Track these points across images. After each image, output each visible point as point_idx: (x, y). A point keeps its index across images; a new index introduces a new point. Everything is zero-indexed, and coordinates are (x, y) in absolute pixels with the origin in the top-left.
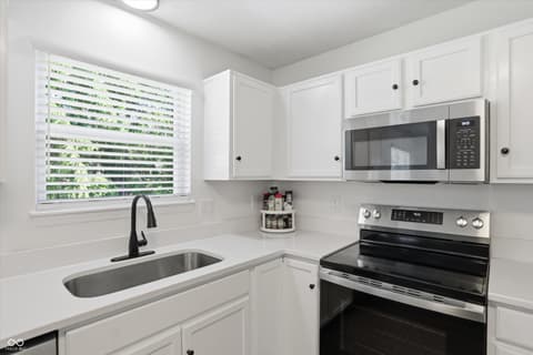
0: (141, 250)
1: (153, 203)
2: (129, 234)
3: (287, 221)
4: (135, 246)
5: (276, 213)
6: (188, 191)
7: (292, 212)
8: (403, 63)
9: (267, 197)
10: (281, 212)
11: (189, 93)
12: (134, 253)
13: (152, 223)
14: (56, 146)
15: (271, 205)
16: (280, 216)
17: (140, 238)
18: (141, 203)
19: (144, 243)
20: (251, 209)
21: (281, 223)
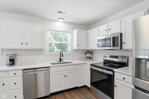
0: (61, 61)
1: (63, 53)
2: (59, 58)
3: (90, 58)
4: (60, 60)
5: (88, 56)
6: (70, 51)
7: (92, 56)
8: (108, 25)
9: (86, 53)
10: (89, 56)
11: (70, 34)
12: (60, 61)
13: (62, 56)
14: (50, 44)
15: (87, 55)
16: (88, 57)
17: (61, 59)
18: (61, 53)
19: (62, 60)
20: (83, 55)
21: (89, 58)
